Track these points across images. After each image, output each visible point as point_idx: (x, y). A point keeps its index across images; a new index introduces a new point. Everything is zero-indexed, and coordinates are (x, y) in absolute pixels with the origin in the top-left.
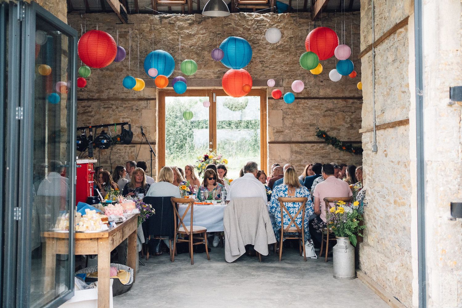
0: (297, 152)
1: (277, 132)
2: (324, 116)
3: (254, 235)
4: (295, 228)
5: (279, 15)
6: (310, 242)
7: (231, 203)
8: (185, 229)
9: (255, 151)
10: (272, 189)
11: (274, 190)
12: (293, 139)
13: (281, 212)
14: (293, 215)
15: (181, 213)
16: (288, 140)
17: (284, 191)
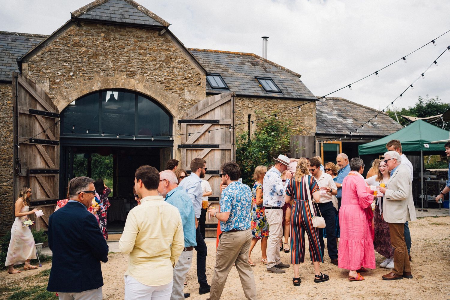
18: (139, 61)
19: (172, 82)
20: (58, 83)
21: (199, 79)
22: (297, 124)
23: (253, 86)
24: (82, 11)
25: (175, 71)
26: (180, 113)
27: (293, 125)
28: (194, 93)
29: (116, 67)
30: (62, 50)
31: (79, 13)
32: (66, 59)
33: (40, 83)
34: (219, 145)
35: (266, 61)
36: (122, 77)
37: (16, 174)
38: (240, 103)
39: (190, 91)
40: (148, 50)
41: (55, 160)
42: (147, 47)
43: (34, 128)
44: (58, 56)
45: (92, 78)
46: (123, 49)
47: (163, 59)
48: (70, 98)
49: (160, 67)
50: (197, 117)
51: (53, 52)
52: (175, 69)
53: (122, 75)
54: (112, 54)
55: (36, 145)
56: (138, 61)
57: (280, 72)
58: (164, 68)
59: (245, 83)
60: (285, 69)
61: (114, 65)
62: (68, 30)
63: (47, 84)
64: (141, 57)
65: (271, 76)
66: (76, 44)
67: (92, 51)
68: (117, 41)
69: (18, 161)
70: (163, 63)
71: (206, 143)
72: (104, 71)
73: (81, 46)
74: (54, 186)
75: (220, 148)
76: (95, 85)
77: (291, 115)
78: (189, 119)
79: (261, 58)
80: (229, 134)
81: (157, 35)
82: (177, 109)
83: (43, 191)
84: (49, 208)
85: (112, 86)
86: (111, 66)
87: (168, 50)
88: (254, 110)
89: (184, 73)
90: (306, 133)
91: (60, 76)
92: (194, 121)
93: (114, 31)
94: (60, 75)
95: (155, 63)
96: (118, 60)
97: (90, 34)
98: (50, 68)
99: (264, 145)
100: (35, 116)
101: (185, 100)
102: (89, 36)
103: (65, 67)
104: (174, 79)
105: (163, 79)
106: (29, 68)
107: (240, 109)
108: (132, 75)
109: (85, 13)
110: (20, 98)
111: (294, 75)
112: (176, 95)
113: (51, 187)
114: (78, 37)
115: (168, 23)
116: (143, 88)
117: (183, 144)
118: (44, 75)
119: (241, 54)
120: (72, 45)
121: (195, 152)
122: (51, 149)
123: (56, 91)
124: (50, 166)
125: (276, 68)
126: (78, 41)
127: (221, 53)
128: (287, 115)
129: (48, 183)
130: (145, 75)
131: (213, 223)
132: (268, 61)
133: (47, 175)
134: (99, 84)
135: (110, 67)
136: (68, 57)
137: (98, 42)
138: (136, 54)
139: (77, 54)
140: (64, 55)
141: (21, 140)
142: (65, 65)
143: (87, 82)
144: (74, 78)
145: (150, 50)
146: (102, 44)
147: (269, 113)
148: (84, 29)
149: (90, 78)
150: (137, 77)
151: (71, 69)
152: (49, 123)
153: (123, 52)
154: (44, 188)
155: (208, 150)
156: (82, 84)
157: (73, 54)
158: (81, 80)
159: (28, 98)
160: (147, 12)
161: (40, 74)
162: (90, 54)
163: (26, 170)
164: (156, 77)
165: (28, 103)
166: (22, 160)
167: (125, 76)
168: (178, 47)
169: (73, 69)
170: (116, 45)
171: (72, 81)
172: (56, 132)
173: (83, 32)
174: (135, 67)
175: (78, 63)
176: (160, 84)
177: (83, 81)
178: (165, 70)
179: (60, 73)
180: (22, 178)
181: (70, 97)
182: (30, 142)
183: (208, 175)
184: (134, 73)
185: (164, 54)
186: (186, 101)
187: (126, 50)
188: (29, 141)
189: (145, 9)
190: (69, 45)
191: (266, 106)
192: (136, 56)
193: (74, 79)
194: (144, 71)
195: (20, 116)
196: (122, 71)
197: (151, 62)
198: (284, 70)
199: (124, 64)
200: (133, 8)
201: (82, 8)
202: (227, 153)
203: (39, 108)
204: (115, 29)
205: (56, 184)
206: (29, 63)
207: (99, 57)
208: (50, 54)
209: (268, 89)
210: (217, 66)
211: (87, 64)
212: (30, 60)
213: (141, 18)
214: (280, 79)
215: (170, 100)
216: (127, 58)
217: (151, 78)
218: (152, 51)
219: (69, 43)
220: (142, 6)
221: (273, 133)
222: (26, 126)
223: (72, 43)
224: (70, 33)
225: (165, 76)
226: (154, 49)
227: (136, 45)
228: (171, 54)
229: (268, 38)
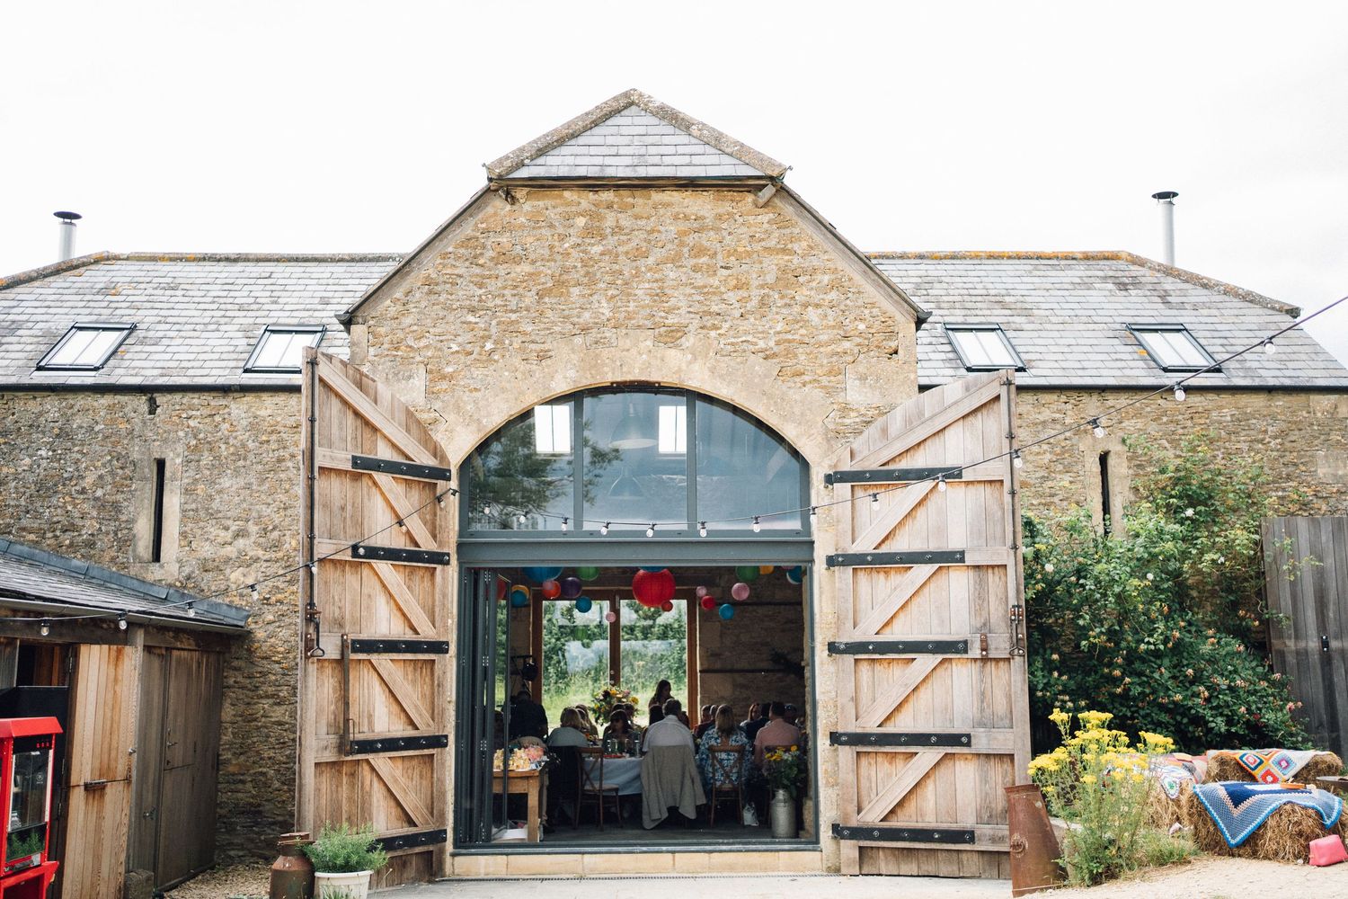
0: (742, 686)
1: (712, 655)
2: (783, 631)
3: (678, 793)
4: (730, 786)
5: (715, 478)
6: (750, 805)
7: (650, 754)
8: (592, 785)
9: (680, 681)
10: (700, 737)
11: (704, 737)
12: (738, 666)
13: (713, 765)
14: (727, 769)
15: (588, 768)
16: (729, 667)
17: (716, 739)
18: (693, 291)
19: (801, 350)
20: (450, 377)
21: (892, 334)
22: (1289, 478)
23: (1114, 356)
24: (518, 156)
25: (813, 315)
26: (830, 449)
27: (1273, 482)
28: (877, 381)
29: (623, 315)
30: (461, 276)
31: (508, 163)
32: (475, 304)
33: (399, 380)
34: (962, 553)
35: (1169, 271)
36: (642, 345)
37: (306, 654)
38: (1069, 413)
39: (863, 378)
40: (719, 256)
41: (437, 610)
42: (719, 245)
43: (366, 513)
44: (451, 294)
45: (550, 353)
46: (643, 260)
47: (770, 279)
48: (484, 421)
49: (763, 303)
50: (885, 460)
51: (437, 284)
52: (810, 308)
53: (641, 339)
54: (608, 278)
55: (374, 565)
56: (688, 290)
57: (1220, 305)
58: (774, 309)
59: (1085, 349)
60: (1240, 292)
61: (614, 310)
62: (480, 216)
63: (419, 381)
64: (700, 280)
65: (1186, 318)
66: (503, 257)
67: (549, 272)
68: (624, 238)
69: (312, 615)
70: (771, 293)
71: (918, 546)
72: (585, 330)
73: (517, 260)
74: (433, 693)
75: (967, 564)
76: (559, 377)
77: (1260, 446)
78: (859, 469)
79: (1151, 262)
80: (1000, 513)
81: (750, 206)
82: (820, 439)
83: (395, 708)
84: (415, 762)
85: (610, 374)
86: (608, 314)
87: (784, 251)
88: (1121, 434)
89: (842, 319)
90: (1324, 507)
91: (456, 355)
92: (876, 476)
93: (615, 206)
94: (457, 352)
95: (746, 294)
96: (629, 295)
97: (543, 224)
98: (427, 335)
99: (1150, 553)
100: (370, 476)
101: (845, 409)
102: (540, 227)
103: (471, 327)
104: (806, 340)
105: (772, 344)
106: (371, 337)
107: (1068, 434)
108: (672, 336)
109: (527, 161)
110: (324, 424)
111: (1273, 308)
112: (818, 394)
113: (424, 696)
114: (508, 234)
115: (780, 165)
116: (707, 374)
117: (839, 552)
118: (411, 355)
119: (1079, 256)
120: (492, 259)
121: (882, 576)
122: (423, 577)
123: (443, 401)
124: (419, 631)
125: (1205, 292)
126: (508, 246)
127: (1010, 258)
128: (1245, 446)
129: (414, 682)
130: (713, 334)
131: (954, 827)
132: (1178, 270)
133: (409, 656)
134: (572, 373)
135: (604, 318)
136: (480, 296)
137: (567, 245)
138: (685, 269)
139: (505, 288)
140: (467, 293)
141: (323, 548)
142: (470, 322)
143: (534, 367)
144: (496, 357)
145: (728, 257)
146: (578, 249)
147: (1175, 443)
148: (525, 210)
149: (542, 356)
150: (688, 341)
151: (487, 333)
152: (417, 497)
153: (643, 269)
154: (399, 698)
155: (929, 569)
156: (519, 375)
157: (493, 285)
158: (517, 361)
159: (349, 422)
160: (717, 139)
161: (400, 353)
162: (543, 284)
163: (339, 643)
164: (750, 338)
165: (349, 439)
166: (327, 612)
167: (649, 343)
168: (818, 237)
169: (493, 330)
170: (620, 249)
171: (492, 368)
172: (440, 526)
173: (523, 219)
174: (683, 311)
175: (506, 311)
176: (761, 360)
177: (523, 367)
178: (777, 313)
179: (455, 348)
180: (326, 664)
181: (484, 417)
182: (353, 557)
183: (930, 656)
184: (678, 331)
185: (772, 265)
186: (852, 410)
187: (651, 261)
188: (349, 552)
189: (714, 130)
190: (481, 261)
191: (1165, 419)
192: (683, 279)
193: (495, 361)
194: (709, 321)
195: (323, 477)
196: (639, 327)
197: (730, 294)
198: (1237, 295)
199: (648, 305)
200: (678, 131)
201: (522, 150)
202: (993, 579)
203: (384, 453)
204: (616, 200)
205: (439, 685)
206: (371, 322)
207: (572, 290)
208: (430, 292)
209: (1169, 360)
210: (993, 299)
211: (534, 315)
212: (374, 314)
213: (696, 160)
214: (1219, 327)
215: (797, 410)
216: (655, 285)
217: (732, 344)
218: (733, 258)
219: (482, 254)
220: (704, 125)
221: (1190, 512)
222: (343, 508)
223: (491, 253)
224: (484, 225)
225: (779, 333)
226: (739, 249)
227: (682, 244)
228: (795, 261)
229: (1175, 195)
